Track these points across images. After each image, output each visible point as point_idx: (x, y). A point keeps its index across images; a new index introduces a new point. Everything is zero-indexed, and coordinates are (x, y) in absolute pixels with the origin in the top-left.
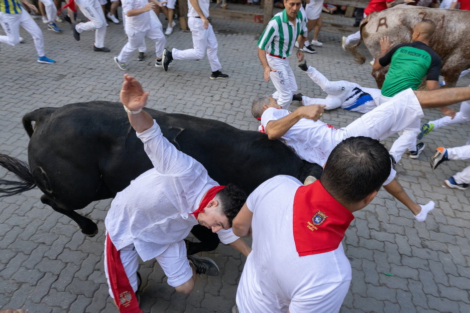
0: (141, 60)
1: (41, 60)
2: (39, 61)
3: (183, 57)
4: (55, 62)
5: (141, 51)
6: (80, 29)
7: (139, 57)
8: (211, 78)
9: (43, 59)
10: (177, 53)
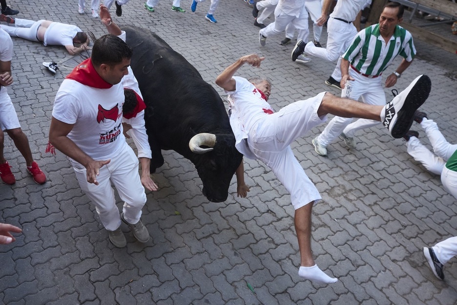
0: (281, 44)
1: (207, 17)
2: (206, 17)
3: (314, 53)
4: (216, 22)
5: (287, 37)
6: (259, 6)
7: (282, 42)
8: (326, 82)
9: (210, 17)
10: (310, 48)
